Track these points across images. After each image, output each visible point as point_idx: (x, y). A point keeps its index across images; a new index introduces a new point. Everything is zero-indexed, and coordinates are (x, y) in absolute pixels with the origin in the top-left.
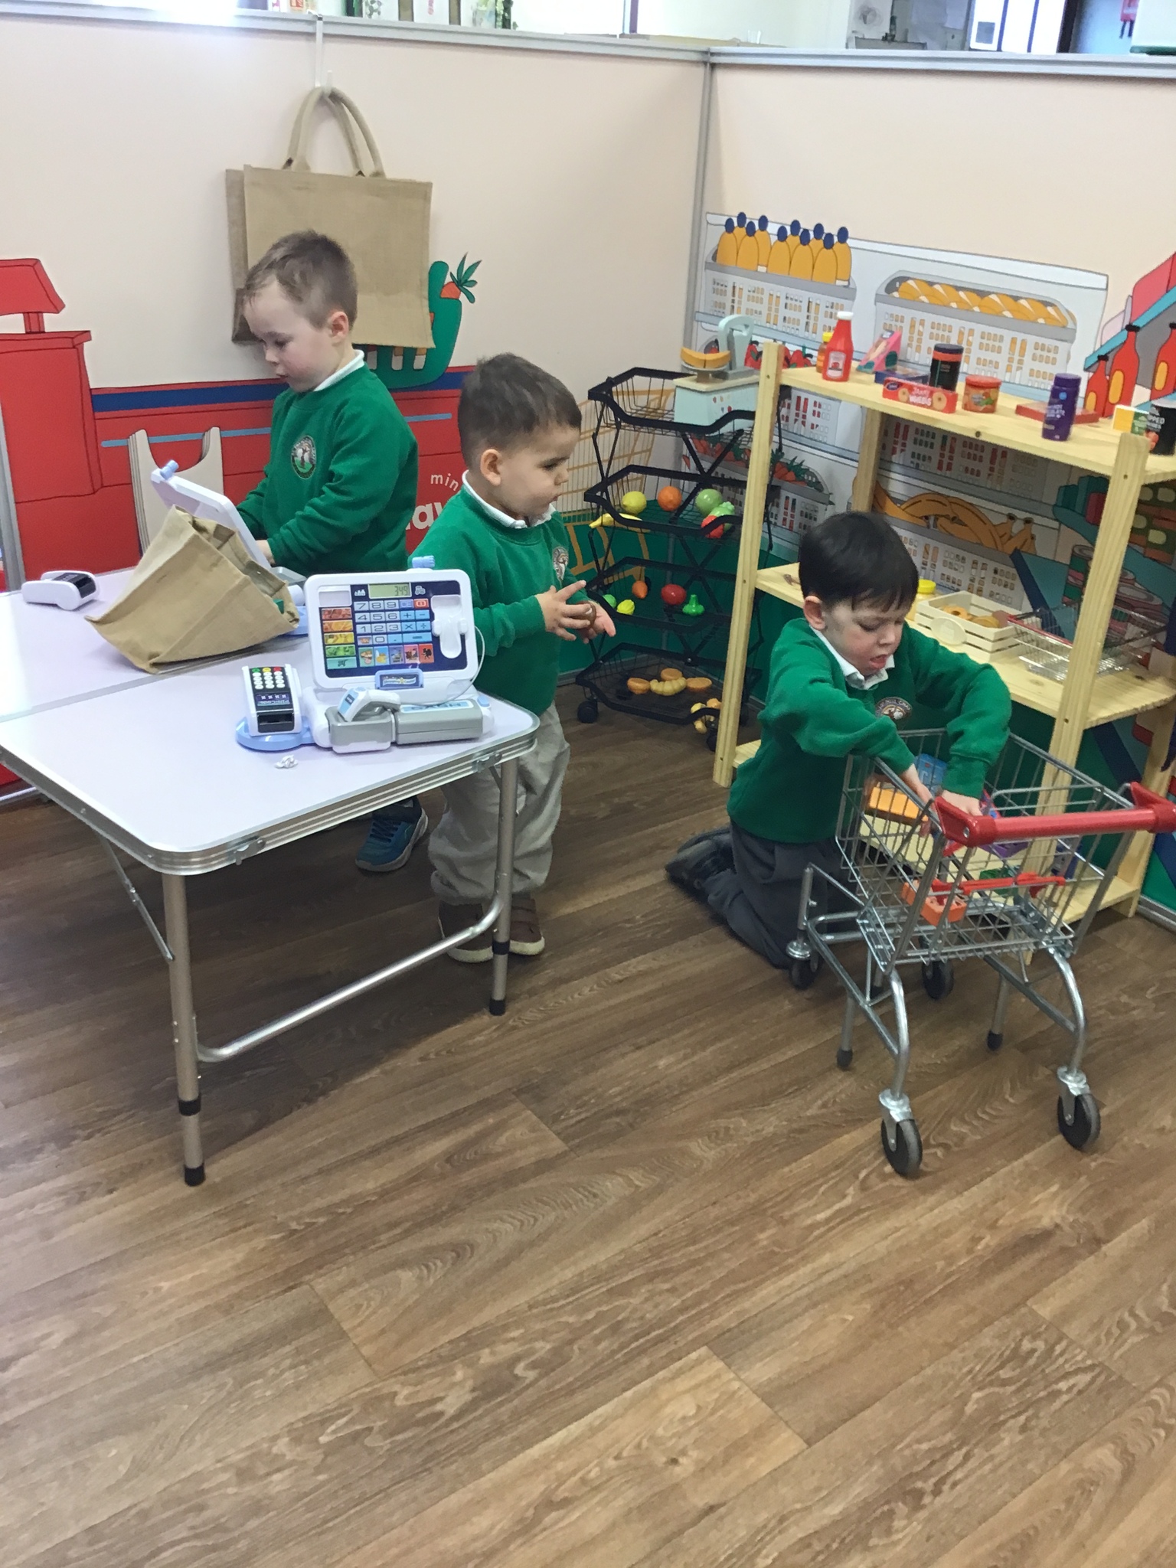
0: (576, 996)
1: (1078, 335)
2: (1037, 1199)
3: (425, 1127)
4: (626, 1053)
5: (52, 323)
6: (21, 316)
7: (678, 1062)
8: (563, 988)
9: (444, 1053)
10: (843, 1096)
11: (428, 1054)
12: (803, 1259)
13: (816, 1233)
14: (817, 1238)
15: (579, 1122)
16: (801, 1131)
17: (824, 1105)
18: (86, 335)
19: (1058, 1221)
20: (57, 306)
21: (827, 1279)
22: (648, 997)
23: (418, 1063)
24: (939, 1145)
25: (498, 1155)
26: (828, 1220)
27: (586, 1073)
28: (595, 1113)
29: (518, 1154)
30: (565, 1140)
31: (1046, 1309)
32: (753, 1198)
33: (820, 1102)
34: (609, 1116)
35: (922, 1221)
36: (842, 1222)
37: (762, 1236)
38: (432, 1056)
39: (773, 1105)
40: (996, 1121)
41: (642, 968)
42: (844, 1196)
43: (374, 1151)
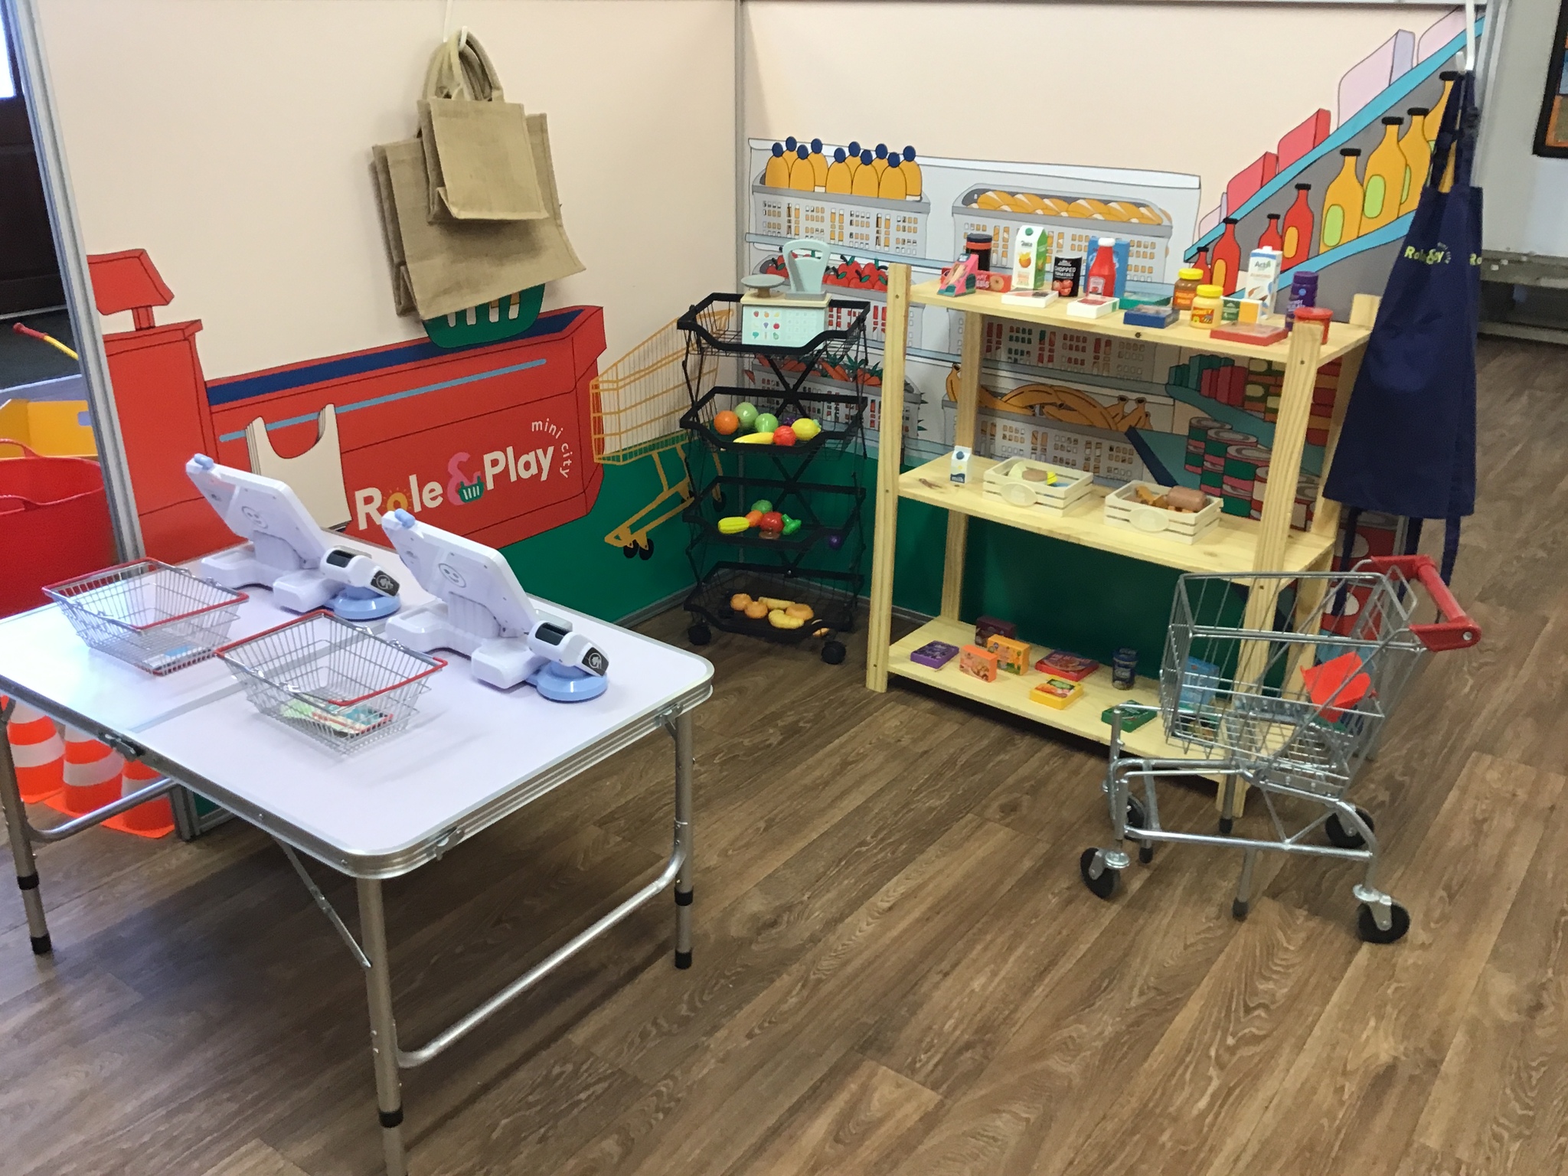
0: (858, 933)
1: (1174, 230)
2: (1364, 1036)
3: (794, 1110)
4: (938, 983)
5: (162, 316)
6: (130, 312)
7: (990, 980)
8: (841, 928)
9: (766, 1025)
10: (1152, 979)
11: (753, 1029)
12: (1211, 1150)
13: (1208, 1120)
14: (1212, 1125)
15: (936, 1065)
16: (1137, 1023)
17: (1142, 993)
18: (196, 325)
19: (1393, 1053)
20: (165, 297)
21: (1242, 1164)
22: (925, 919)
23: (748, 1042)
24: (1259, 1006)
25: (881, 1122)
26: (1211, 1105)
27: (913, 1013)
28: (946, 1053)
29: (899, 1115)
30: (935, 1087)
31: (1433, 1139)
32: (1134, 1103)
33: (1136, 991)
34: (960, 1052)
35: (1287, 1084)
36: (1221, 1106)
37: (1165, 1137)
38: (757, 1031)
39: (1098, 1004)
40: (1291, 971)
41: (902, 889)
42: (1210, 1079)
43: (759, 1150)
